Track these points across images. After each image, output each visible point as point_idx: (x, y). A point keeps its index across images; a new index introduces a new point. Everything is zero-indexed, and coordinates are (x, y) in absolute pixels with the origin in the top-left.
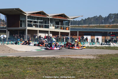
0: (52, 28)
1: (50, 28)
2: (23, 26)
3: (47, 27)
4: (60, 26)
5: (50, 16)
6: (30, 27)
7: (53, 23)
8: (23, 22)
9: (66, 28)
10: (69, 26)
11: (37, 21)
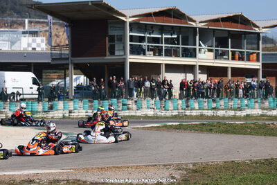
0: (205, 57)
1: (199, 55)
2: (116, 54)
3: (192, 54)
4: (230, 49)
5: (198, 21)
6: (139, 54)
7: (210, 43)
8: (118, 40)
9: (249, 54)
10: (258, 49)
11: (160, 36)
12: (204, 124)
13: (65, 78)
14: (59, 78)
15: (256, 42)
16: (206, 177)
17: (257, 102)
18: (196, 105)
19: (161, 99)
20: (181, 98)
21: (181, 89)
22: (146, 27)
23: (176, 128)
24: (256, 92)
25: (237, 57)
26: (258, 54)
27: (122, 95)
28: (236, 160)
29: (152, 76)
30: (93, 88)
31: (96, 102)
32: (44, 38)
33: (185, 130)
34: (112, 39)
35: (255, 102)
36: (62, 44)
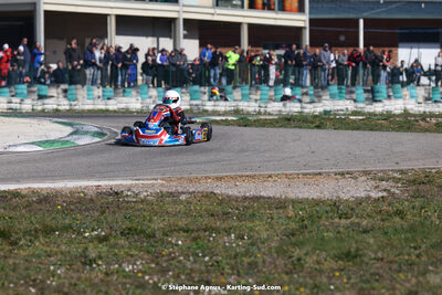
17: (306, 94)
25: (259, 2)
35: (303, 94)
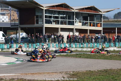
0: (78, 25)
1: (75, 24)
2: (39, 23)
3: (72, 23)
4: (89, 22)
5: (75, 9)
6: (49, 23)
7: (80, 18)
8: (40, 17)
9: (97, 24)
10: (101, 22)
11: (58, 16)
12: (77, 54)
13: (17, 34)
14: (14, 34)
15: (100, 18)
16: (78, 77)
17: (100, 45)
18: (74, 46)
19: (59, 43)
20: (67, 43)
21: (68, 39)
22: (52, 12)
23: (65, 56)
24: (100, 40)
25: (92, 25)
26: (101, 24)
27: (42, 41)
28: (91, 70)
29: (55, 33)
30: (29, 38)
31: (30, 44)
32: (8, 16)
33: (69, 57)
34: (37, 17)
36: (15, 19)
